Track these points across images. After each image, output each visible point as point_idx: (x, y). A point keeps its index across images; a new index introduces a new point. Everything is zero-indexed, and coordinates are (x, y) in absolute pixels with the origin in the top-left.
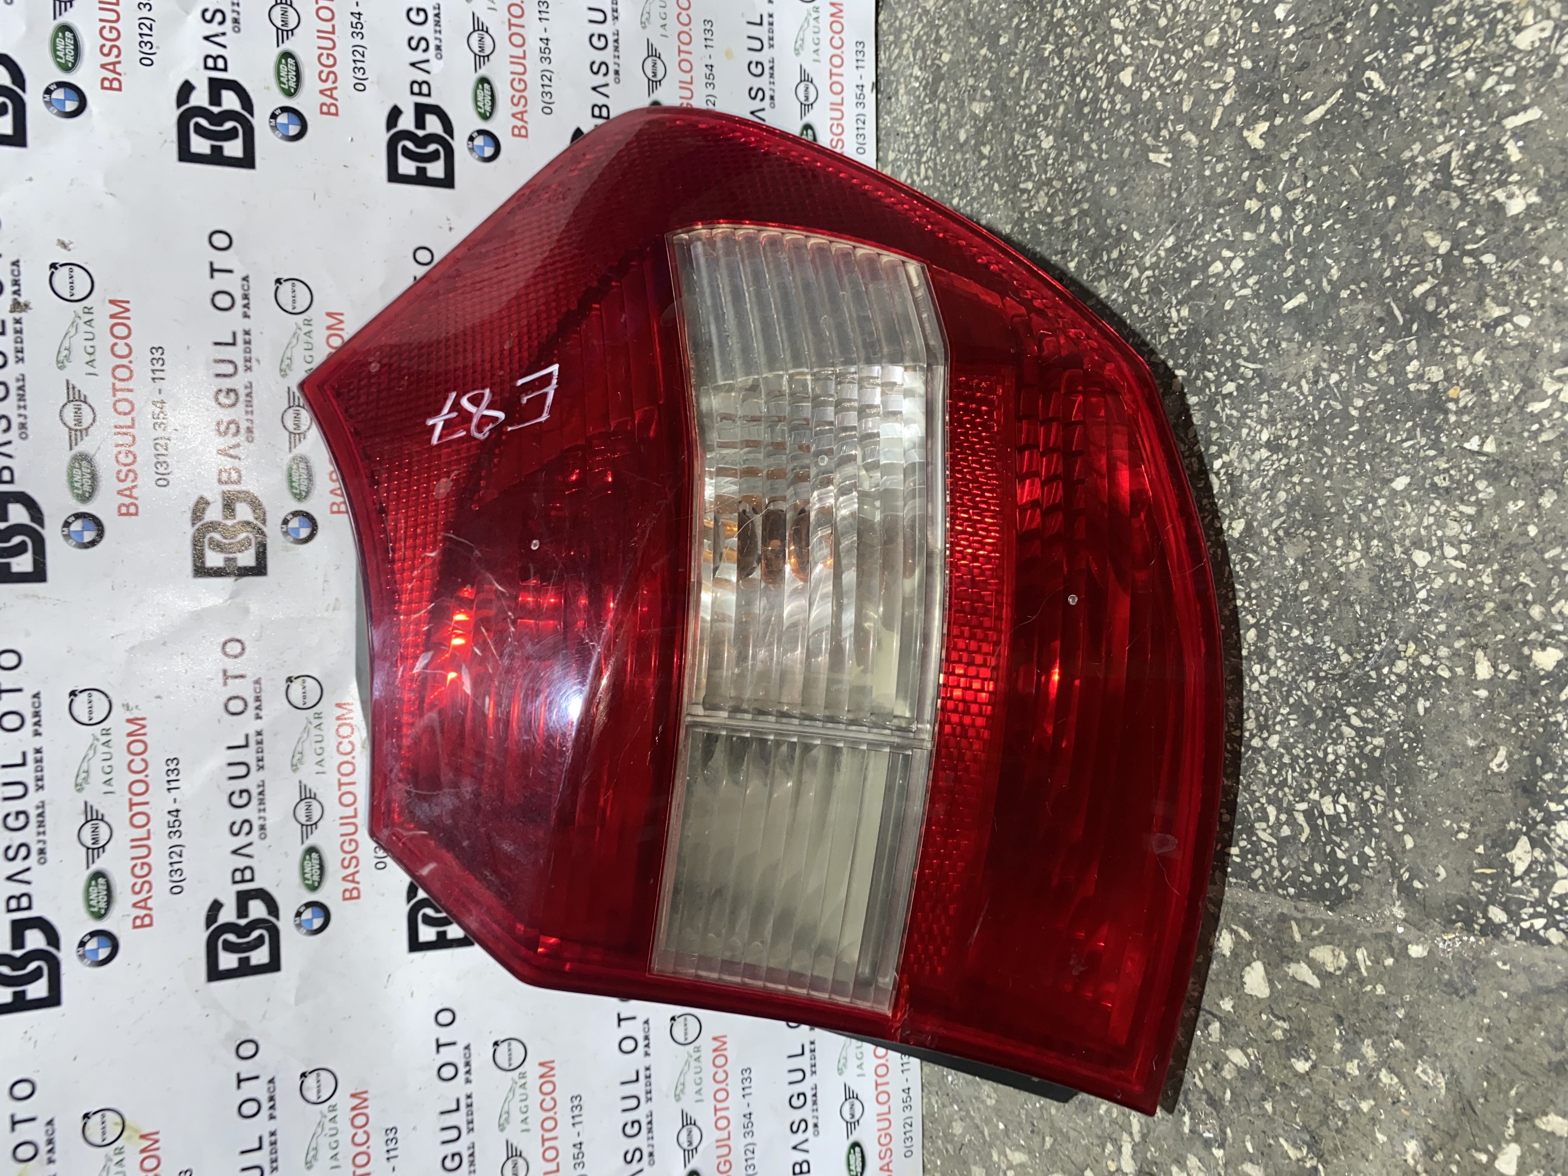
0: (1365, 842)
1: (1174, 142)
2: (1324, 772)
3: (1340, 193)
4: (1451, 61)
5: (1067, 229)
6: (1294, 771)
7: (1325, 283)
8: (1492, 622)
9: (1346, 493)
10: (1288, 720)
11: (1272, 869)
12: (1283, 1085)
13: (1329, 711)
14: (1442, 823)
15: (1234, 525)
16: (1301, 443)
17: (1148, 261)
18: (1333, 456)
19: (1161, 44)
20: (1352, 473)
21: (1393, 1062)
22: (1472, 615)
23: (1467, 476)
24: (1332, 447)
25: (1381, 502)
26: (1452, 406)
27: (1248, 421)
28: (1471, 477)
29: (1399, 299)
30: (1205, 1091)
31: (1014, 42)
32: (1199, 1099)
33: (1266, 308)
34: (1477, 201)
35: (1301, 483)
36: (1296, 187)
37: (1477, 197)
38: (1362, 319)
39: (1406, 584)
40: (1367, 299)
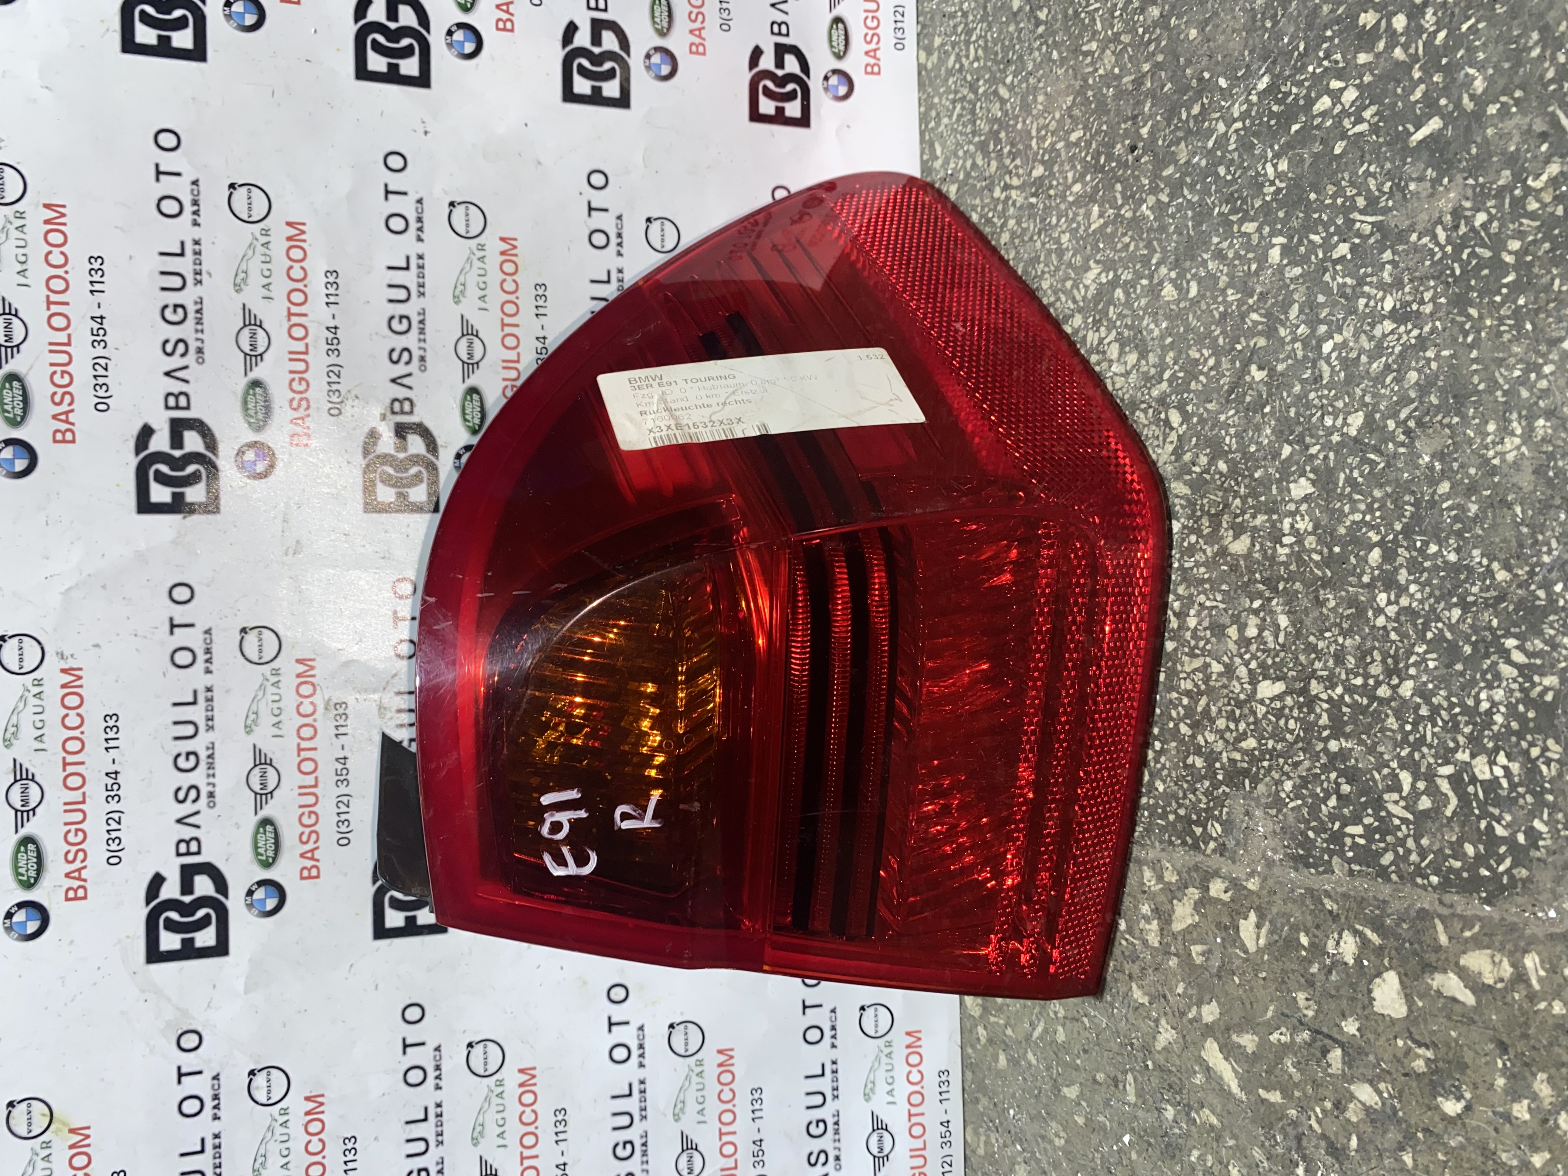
2: (1475, 724)
6: (1434, 725)
7: (1466, 99)
9: (1500, 362)
10: (1425, 660)
11: (1408, 852)
12: (1426, 1130)
16: (1437, 307)
20: (1506, 337)
25: (1547, 369)
27: (1367, 289)
30: (1324, 1136)
32: (1317, 1147)
33: (1388, 144)
35: (1438, 356)
38: (1516, 138)
40: (1523, 112)
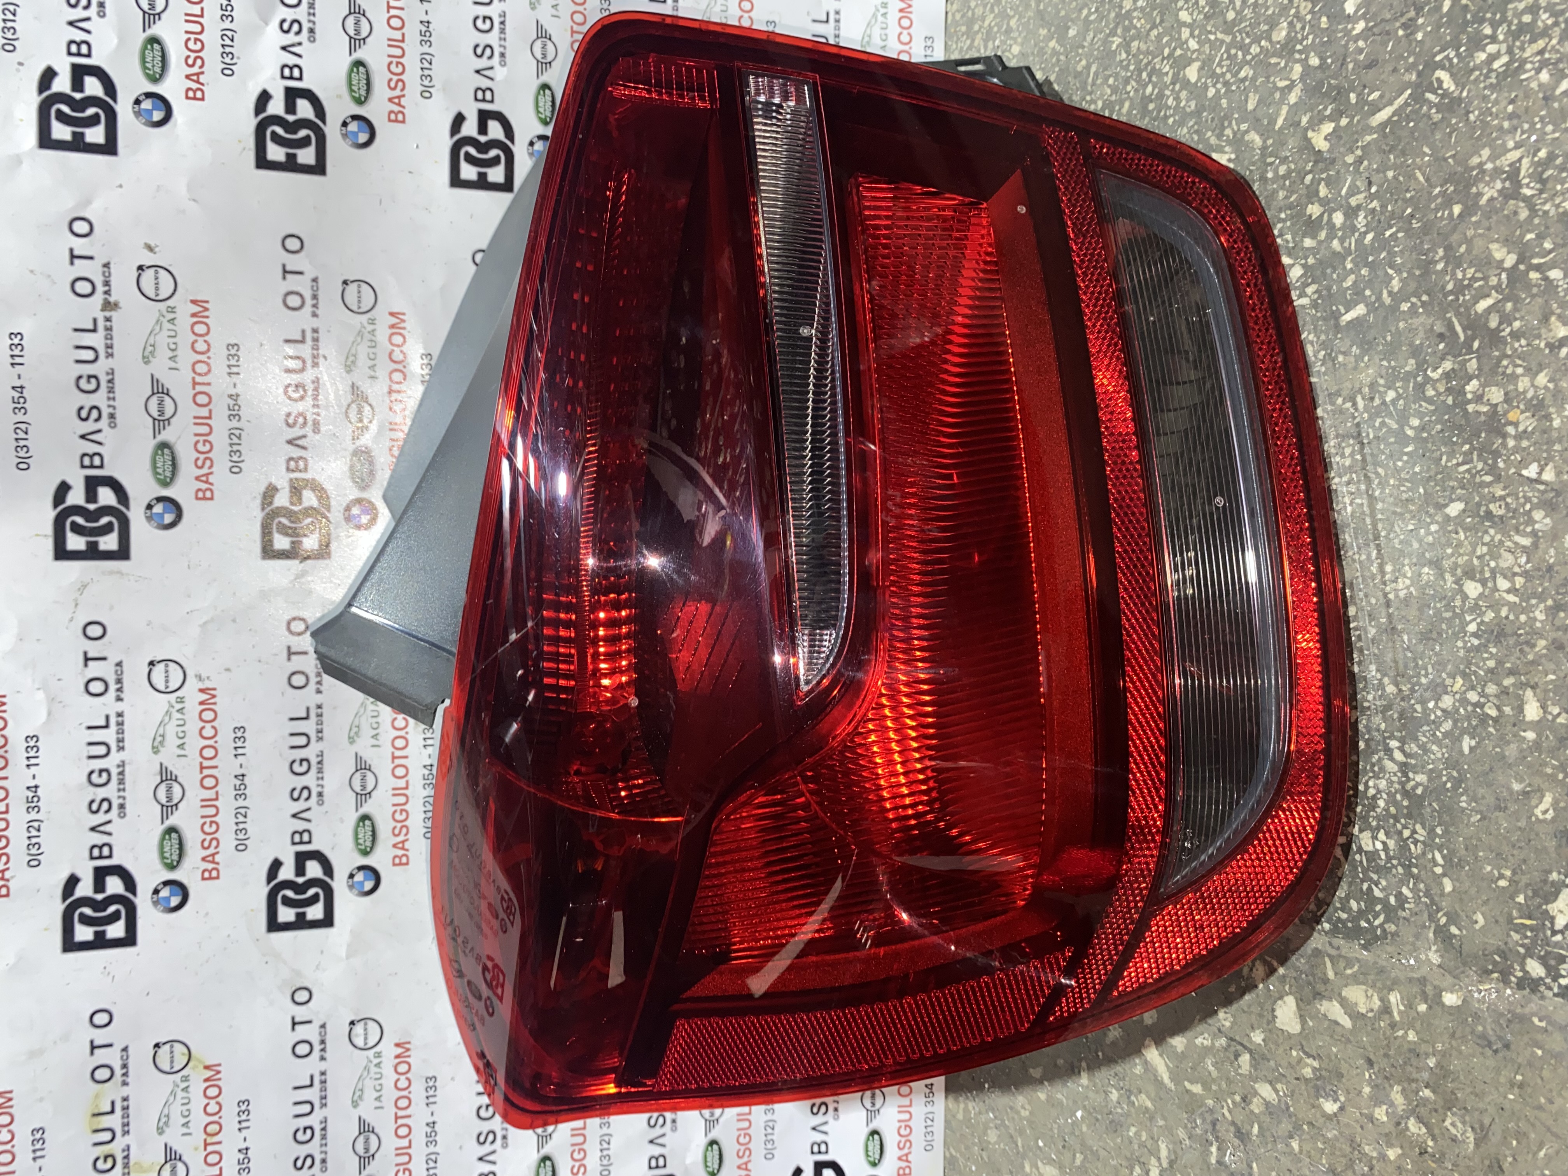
0: (1402, 882)
1: (1238, 142)
3: (1405, 200)
4: (1524, 61)
8: (1543, 660)
13: (1373, 744)
14: (1482, 868)
18: (1387, 477)
19: (1228, 39)
21: (1422, 1111)
22: (1521, 651)
23: (1523, 505)
26: (1511, 430)
28: (1528, 507)
29: (1460, 314)
31: (1083, 34)
34: (1546, 213)
36: (1359, 192)
37: (1547, 207)
39: (1455, 615)
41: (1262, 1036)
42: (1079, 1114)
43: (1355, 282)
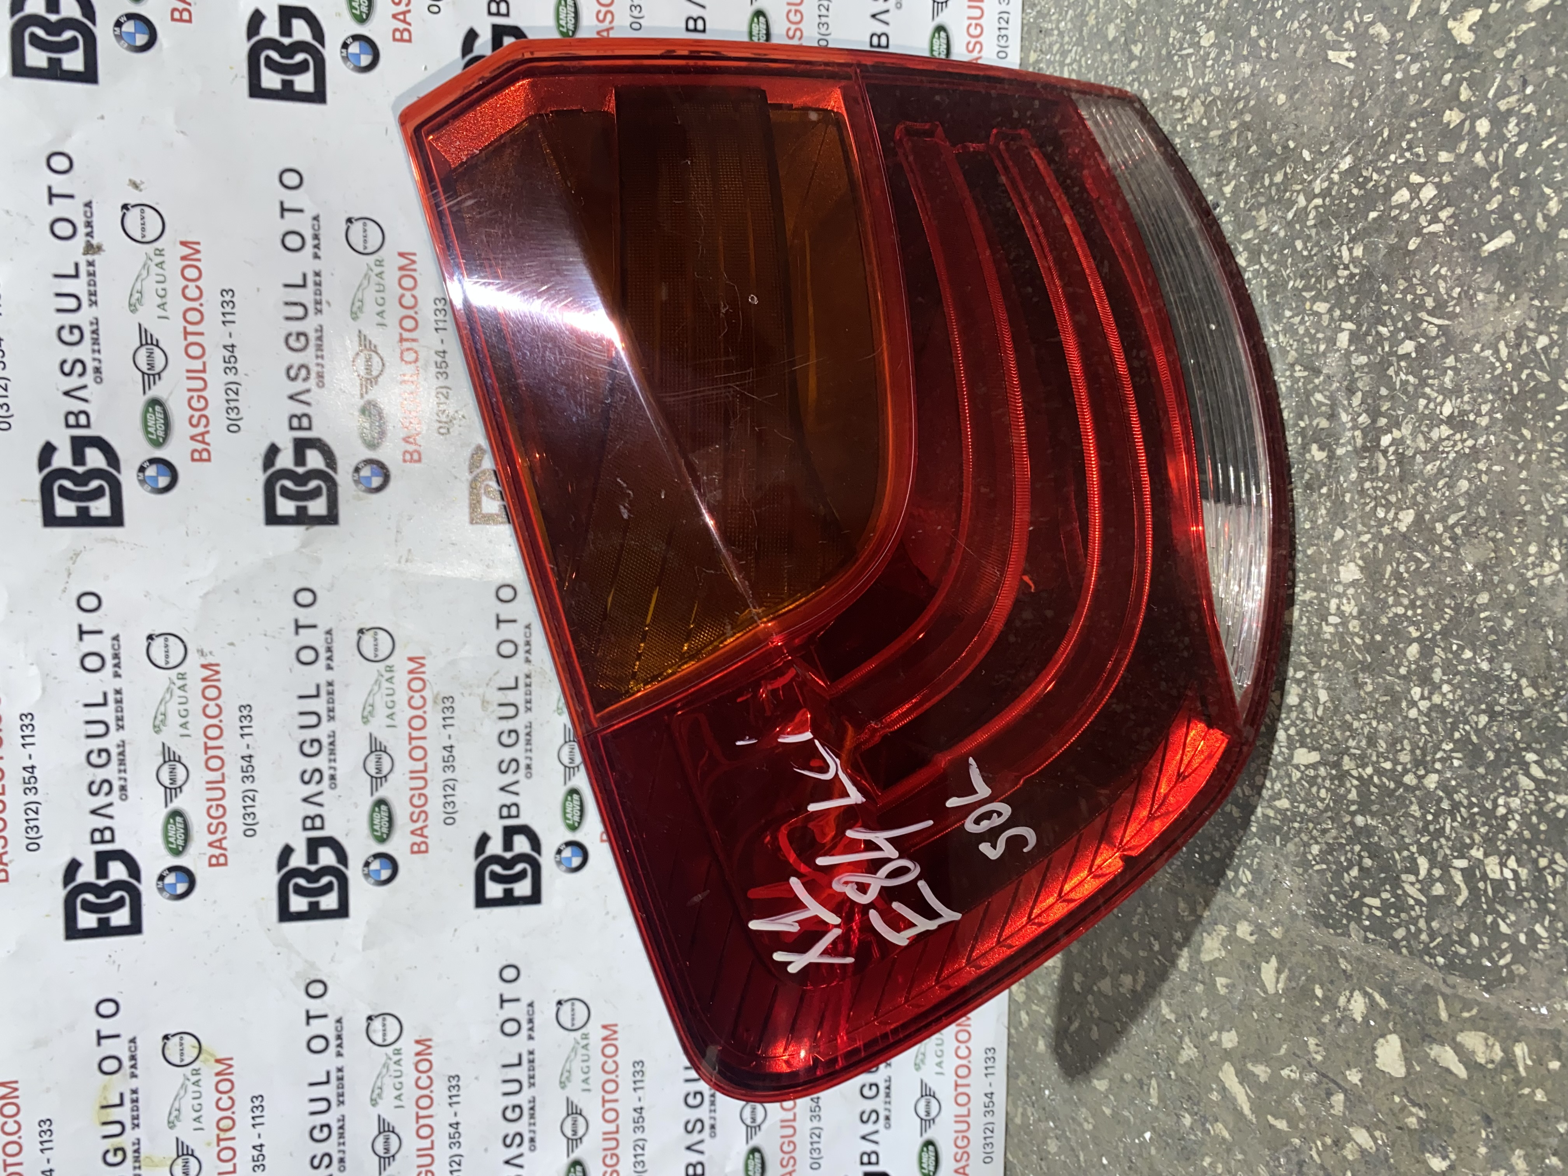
0: (1537, 918)
1: (1360, 37)
5: (1223, 145)
13: (1504, 755)
15: (1400, 516)
17: (1318, 186)
18: (1534, 440)
24: (1532, 430)
36: (1510, 94)
41: (1360, 1076)
42: (1148, 1135)
43: (1501, 205)
